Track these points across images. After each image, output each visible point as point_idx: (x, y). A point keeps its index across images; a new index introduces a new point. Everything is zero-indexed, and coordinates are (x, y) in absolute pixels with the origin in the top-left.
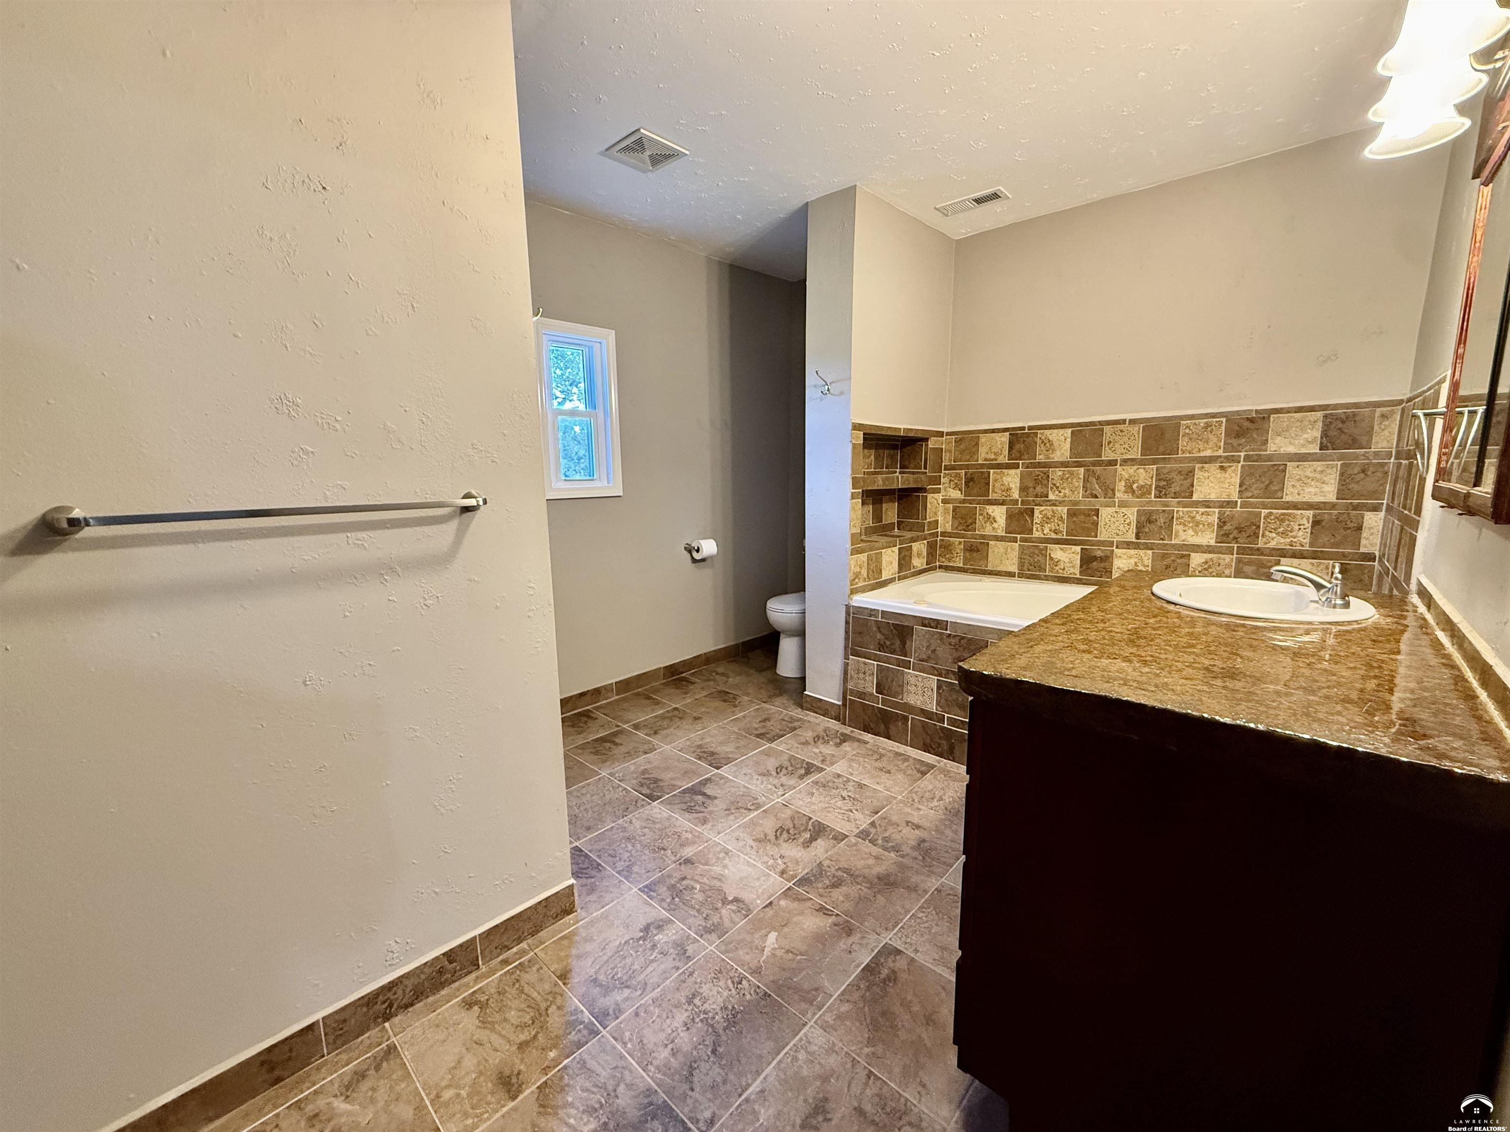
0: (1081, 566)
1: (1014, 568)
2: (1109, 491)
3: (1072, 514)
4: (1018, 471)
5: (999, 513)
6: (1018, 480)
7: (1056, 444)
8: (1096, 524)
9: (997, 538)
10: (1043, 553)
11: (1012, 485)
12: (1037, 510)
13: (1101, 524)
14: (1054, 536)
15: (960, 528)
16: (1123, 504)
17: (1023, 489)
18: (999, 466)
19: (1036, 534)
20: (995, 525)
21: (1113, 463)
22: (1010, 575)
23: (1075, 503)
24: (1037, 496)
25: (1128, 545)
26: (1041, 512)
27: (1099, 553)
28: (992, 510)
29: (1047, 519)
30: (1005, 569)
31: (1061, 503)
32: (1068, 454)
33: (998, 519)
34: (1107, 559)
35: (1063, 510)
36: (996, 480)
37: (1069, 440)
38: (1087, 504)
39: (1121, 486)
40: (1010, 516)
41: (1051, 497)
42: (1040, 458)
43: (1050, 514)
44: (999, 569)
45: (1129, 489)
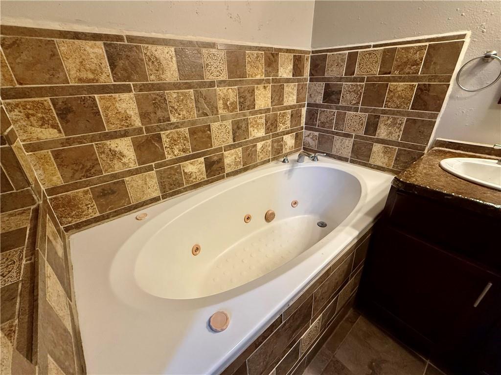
0: (207, 171)
1: (157, 193)
2: (214, 109)
3: (192, 132)
4: (132, 95)
5: (124, 146)
6: (134, 105)
7: (164, 62)
8: (210, 137)
9: (131, 173)
10: (178, 171)
11: (131, 113)
12: (164, 135)
13: (213, 136)
14: (183, 155)
15: (77, 175)
16: (224, 118)
17: (144, 116)
18: (104, 89)
19: (169, 157)
20: (124, 160)
21: (212, 84)
22: (156, 200)
23: (193, 123)
24: (159, 121)
25: (230, 147)
26: (167, 136)
27: (215, 158)
28: (113, 144)
29: (174, 142)
30: (149, 197)
31: (183, 124)
32: (176, 74)
33: (125, 152)
34: (221, 160)
35: (185, 131)
36: (107, 108)
37: (174, 59)
38: (201, 121)
39: (220, 104)
40: (138, 147)
41: (173, 120)
42: (152, 79)
43: (176, 136)
44: (144, 199)
45: (226, 106)
